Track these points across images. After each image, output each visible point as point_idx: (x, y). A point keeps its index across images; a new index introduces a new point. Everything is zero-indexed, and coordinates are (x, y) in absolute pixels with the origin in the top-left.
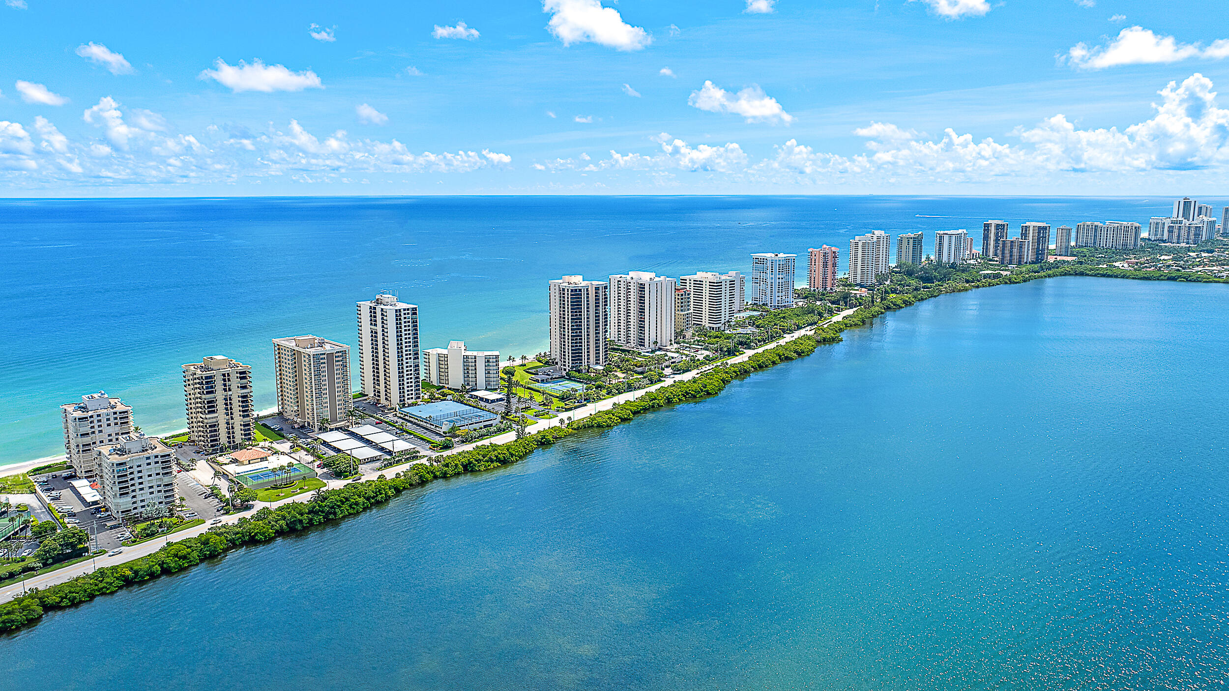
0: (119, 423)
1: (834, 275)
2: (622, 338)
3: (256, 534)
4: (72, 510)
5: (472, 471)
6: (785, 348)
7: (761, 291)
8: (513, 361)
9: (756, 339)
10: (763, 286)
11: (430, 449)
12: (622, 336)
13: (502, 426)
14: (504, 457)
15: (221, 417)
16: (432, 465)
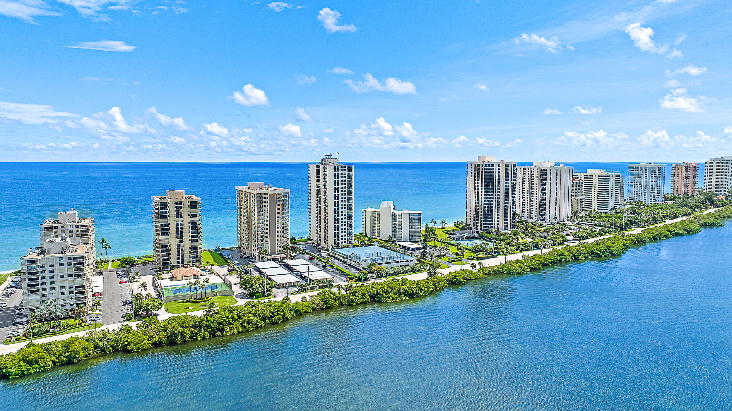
0: (80, 236)
1: (694, 185)
2: (526, 214)
3: (129, 344)
4: (5, 305)
5: (379, 302)
6: (675, 225)
7: (635, 192)
8: (435, 223)
9: (643, 220)
10: (637, 188)
11: (347, 280)
12: (526, 213)
13: (417, 267)
14: (412, 291)
15: (172, 239)
16: (340, 292)
